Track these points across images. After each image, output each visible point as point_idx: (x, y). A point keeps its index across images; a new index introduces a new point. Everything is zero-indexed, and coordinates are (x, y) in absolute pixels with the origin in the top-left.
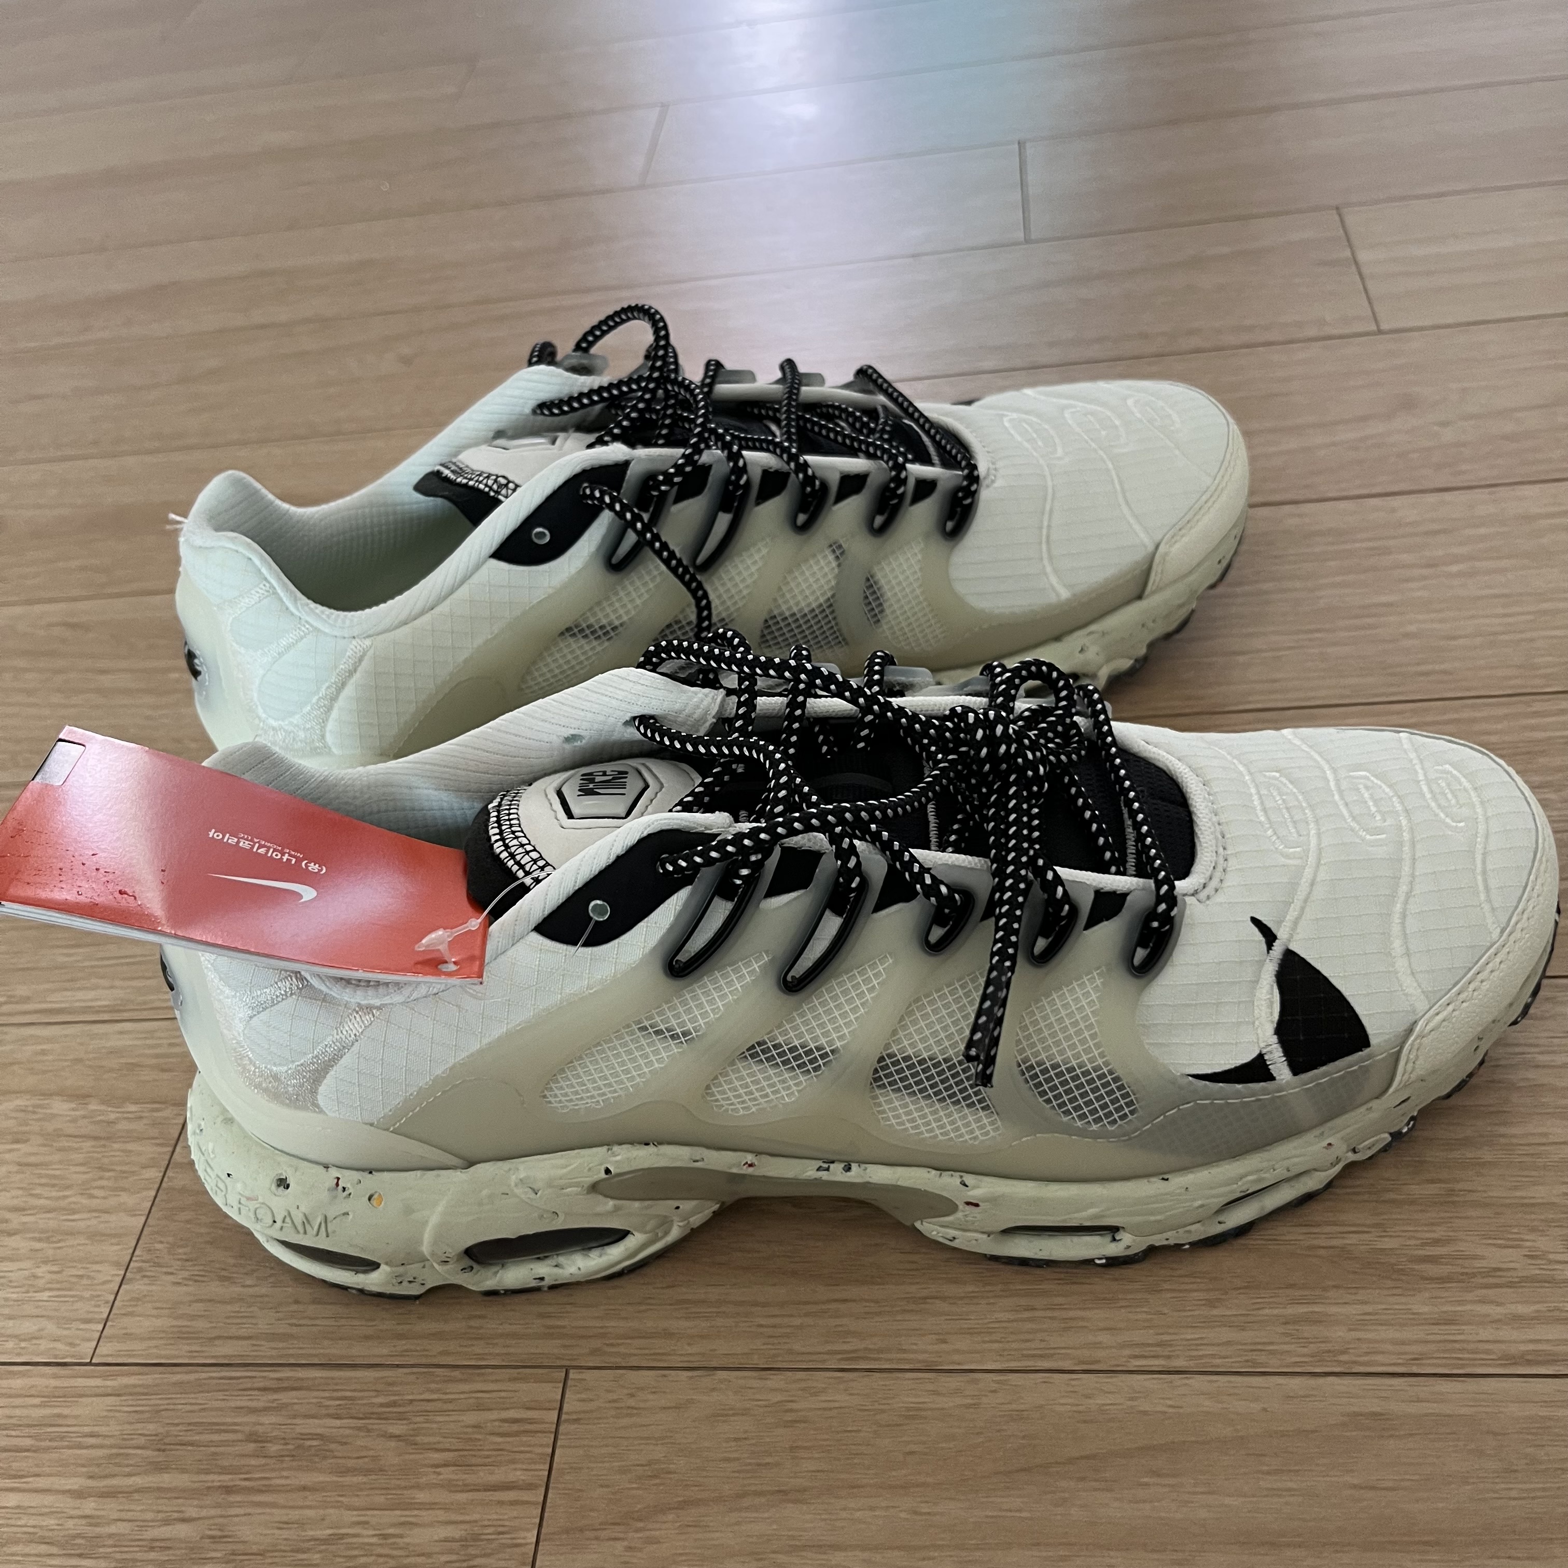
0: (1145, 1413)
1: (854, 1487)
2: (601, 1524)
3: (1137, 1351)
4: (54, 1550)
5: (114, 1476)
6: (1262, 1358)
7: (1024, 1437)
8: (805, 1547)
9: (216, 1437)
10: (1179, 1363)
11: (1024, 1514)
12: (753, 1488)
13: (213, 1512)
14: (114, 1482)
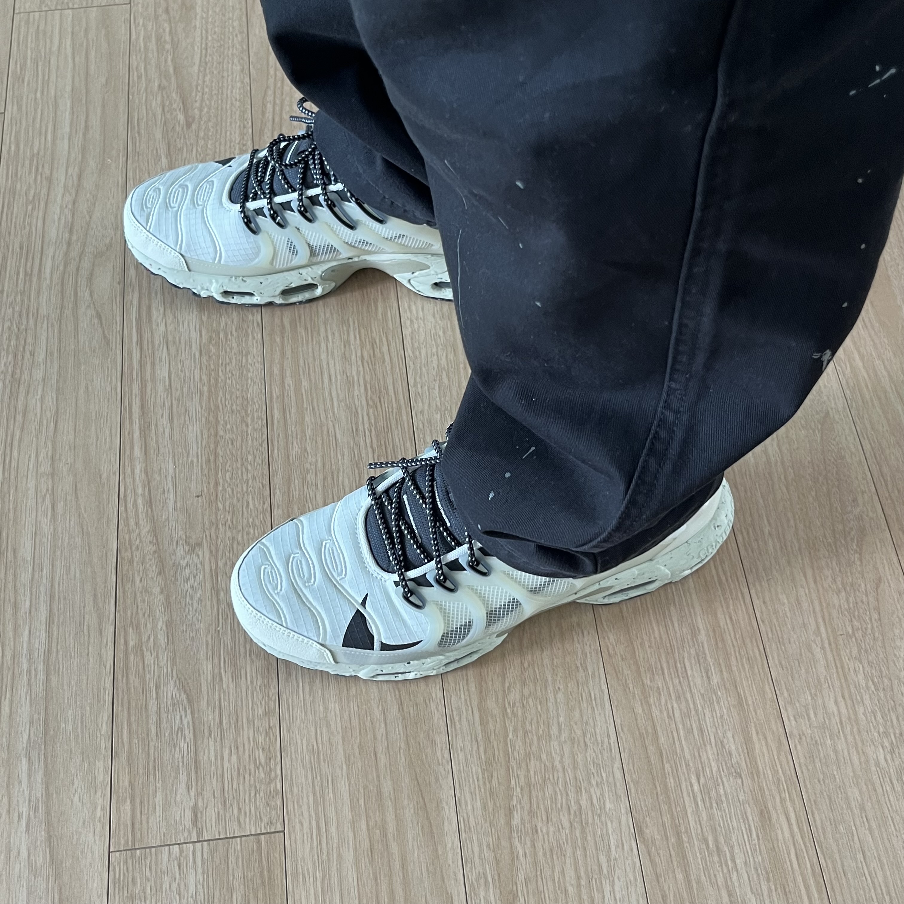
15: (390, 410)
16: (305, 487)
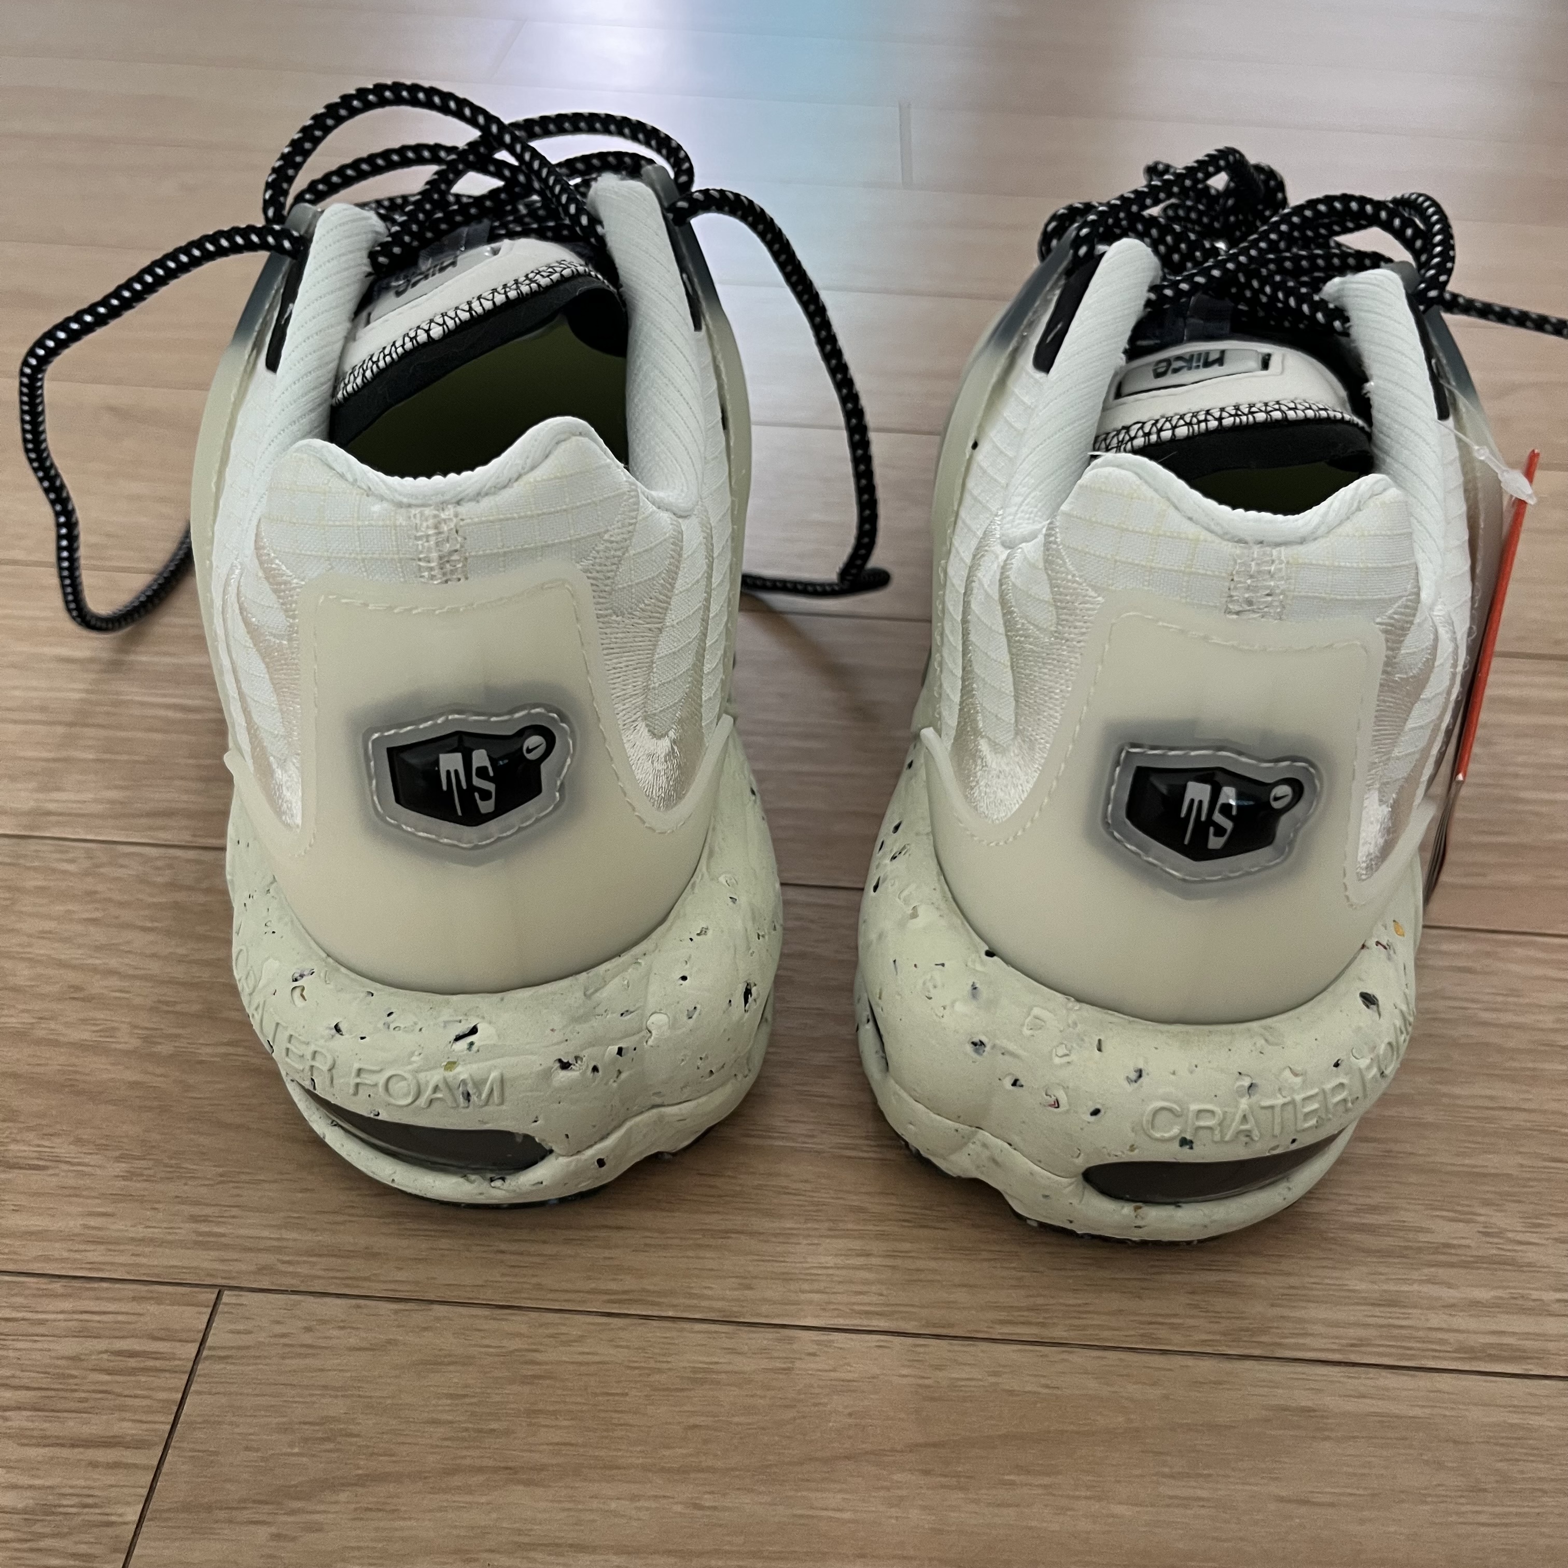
0: (1011, 1392)
1: (611, 1468)
2: (239, 1501)
3: (1003, 1315)
6: (1163, 1333)
7: (850, 1415)
8: (533, 1547)
10: (1058, 1333)
11: (847, 1515)
12: (468, 1462)
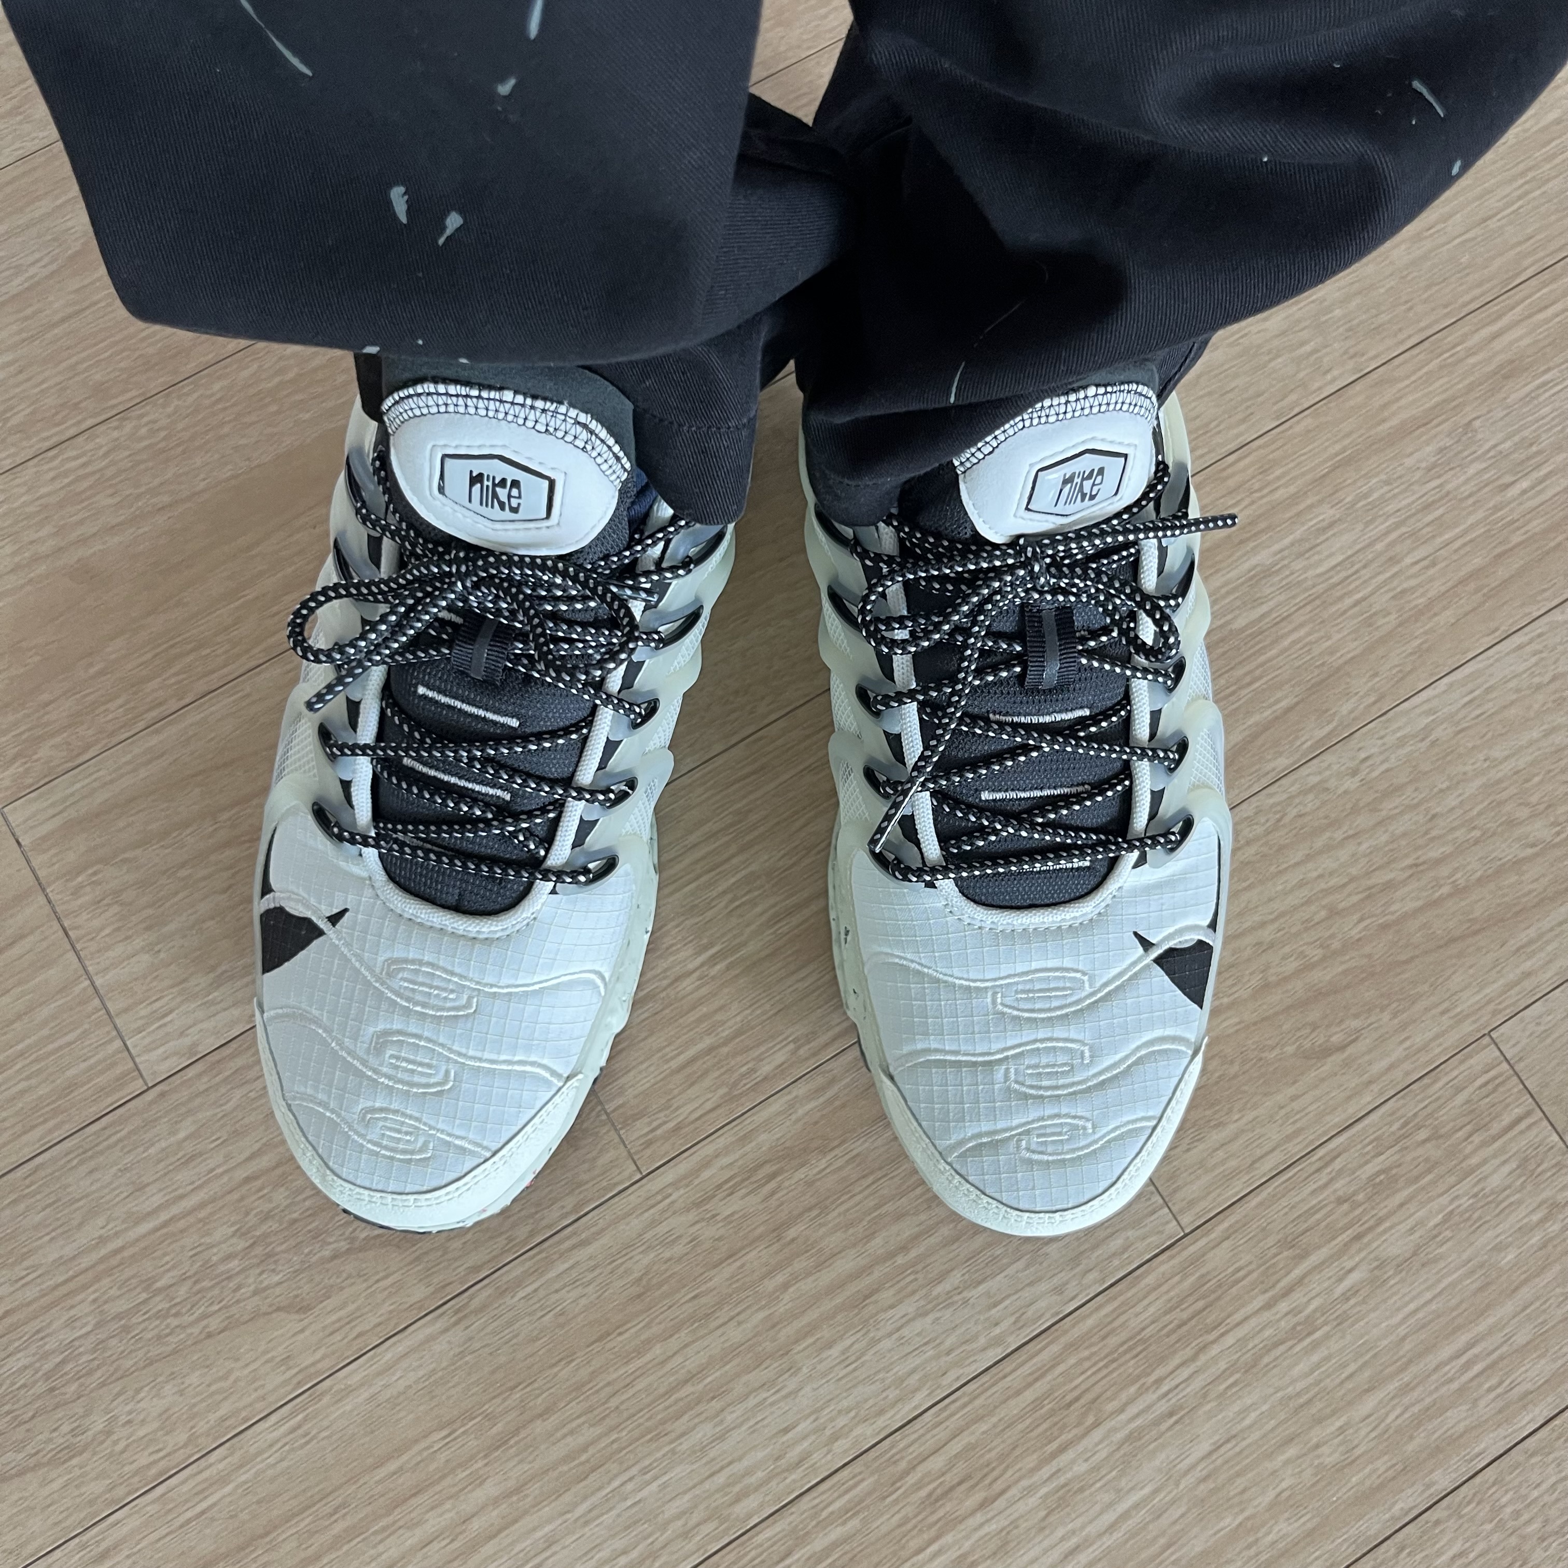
4: (1290, 1343)
5: (1278, 1281)
9: (1318, 1216)
13: (1363, 1254)
14: (1282, 1284)
15: (1087, 1364)
16: (1358, 1452)
